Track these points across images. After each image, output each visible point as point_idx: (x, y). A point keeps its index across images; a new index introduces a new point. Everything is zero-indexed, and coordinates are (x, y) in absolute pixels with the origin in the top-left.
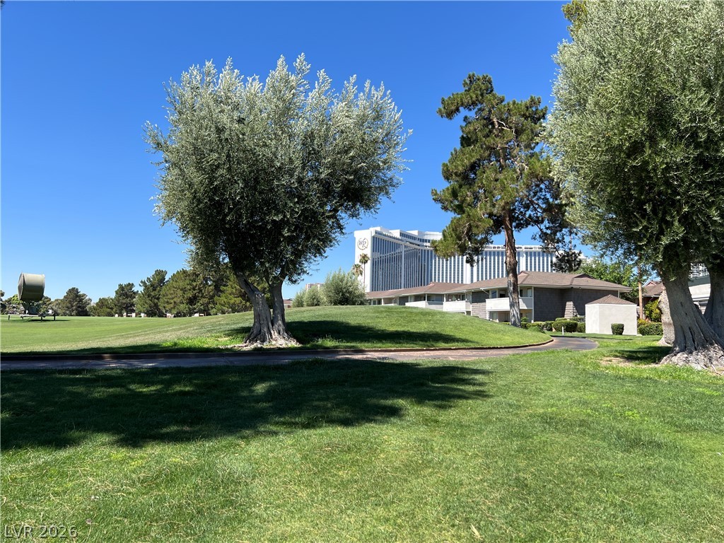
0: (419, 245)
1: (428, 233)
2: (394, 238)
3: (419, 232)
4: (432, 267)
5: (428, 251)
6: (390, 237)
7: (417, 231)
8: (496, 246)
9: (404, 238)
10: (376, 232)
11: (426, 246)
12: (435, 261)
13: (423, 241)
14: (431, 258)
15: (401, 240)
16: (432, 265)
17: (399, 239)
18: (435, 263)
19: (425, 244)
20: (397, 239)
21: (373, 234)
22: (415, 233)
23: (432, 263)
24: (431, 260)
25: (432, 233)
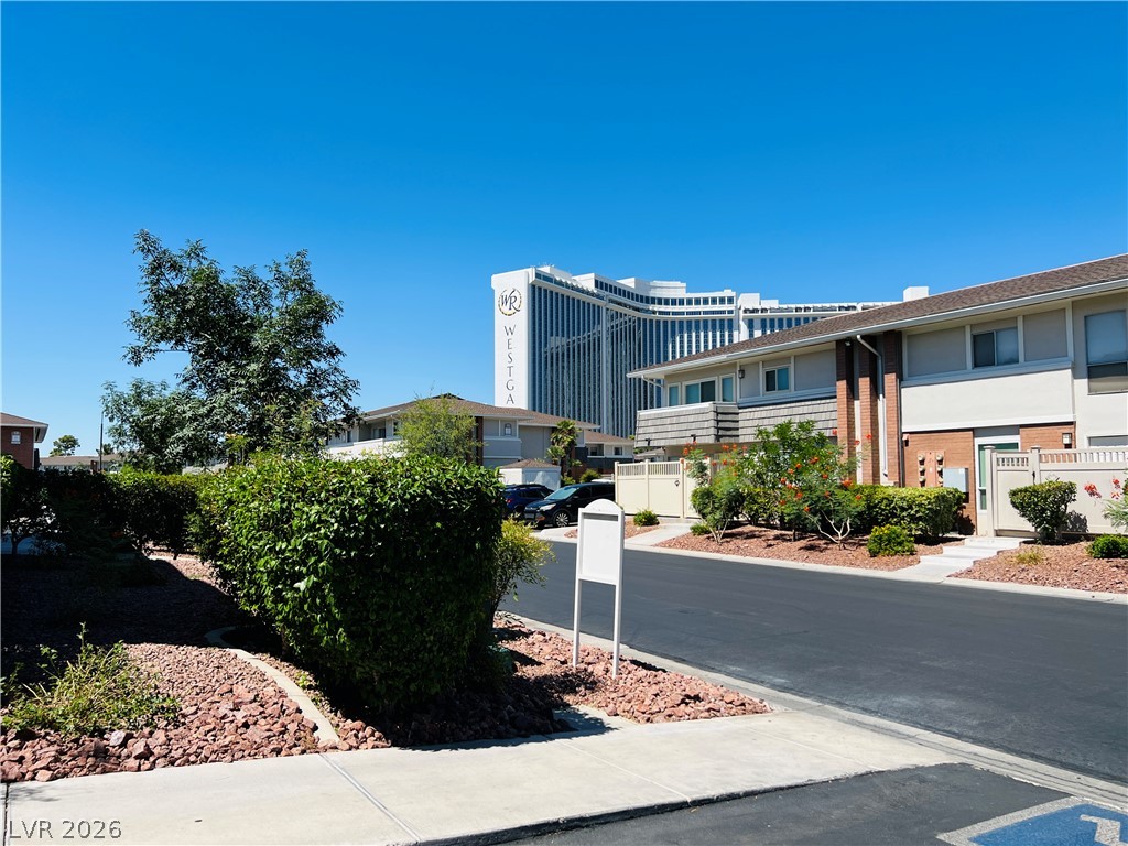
0: (638, 310)
1: (658, 283)
2: (582, 291)
3: (636, 283)
5: (658, 322)
6: (573, 288)
7: (633, 279)
8: (802, 306)
9: (603, 293)
10: (539, 276)
11: (654, 312)
13: (647, 302)
15: (598, 296)
17: (593, 295)
19: (651, 307)
20: (588, 293)
21: (533, 279)
22: (629, 283)
24: (666, 346)
25: (665, 283)
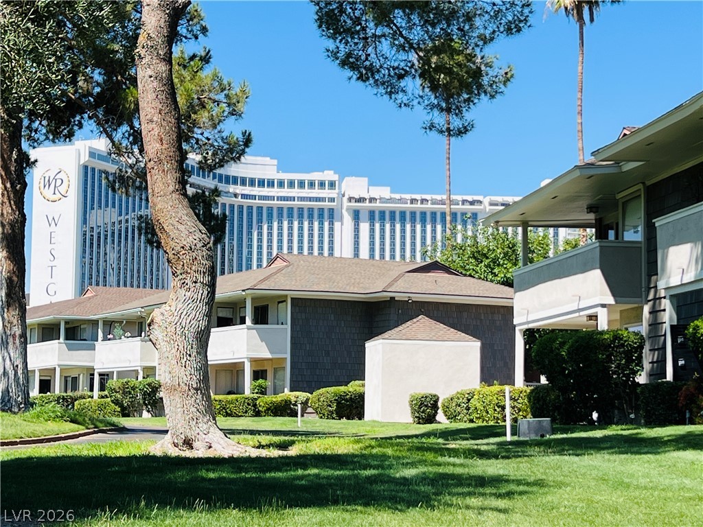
4: (250, 253)
8: (418, 197)
10: (92, 154)
11: (236, 195)
12: (260, 234)
13: (227, 182)
14: (250, 226)
16: (250, 246)
18: (260, 240)
19: (232, 189)
21: (85, 158)
23: (250, 240)
24: (250, 233)
